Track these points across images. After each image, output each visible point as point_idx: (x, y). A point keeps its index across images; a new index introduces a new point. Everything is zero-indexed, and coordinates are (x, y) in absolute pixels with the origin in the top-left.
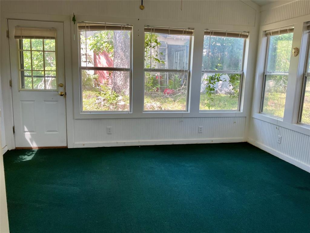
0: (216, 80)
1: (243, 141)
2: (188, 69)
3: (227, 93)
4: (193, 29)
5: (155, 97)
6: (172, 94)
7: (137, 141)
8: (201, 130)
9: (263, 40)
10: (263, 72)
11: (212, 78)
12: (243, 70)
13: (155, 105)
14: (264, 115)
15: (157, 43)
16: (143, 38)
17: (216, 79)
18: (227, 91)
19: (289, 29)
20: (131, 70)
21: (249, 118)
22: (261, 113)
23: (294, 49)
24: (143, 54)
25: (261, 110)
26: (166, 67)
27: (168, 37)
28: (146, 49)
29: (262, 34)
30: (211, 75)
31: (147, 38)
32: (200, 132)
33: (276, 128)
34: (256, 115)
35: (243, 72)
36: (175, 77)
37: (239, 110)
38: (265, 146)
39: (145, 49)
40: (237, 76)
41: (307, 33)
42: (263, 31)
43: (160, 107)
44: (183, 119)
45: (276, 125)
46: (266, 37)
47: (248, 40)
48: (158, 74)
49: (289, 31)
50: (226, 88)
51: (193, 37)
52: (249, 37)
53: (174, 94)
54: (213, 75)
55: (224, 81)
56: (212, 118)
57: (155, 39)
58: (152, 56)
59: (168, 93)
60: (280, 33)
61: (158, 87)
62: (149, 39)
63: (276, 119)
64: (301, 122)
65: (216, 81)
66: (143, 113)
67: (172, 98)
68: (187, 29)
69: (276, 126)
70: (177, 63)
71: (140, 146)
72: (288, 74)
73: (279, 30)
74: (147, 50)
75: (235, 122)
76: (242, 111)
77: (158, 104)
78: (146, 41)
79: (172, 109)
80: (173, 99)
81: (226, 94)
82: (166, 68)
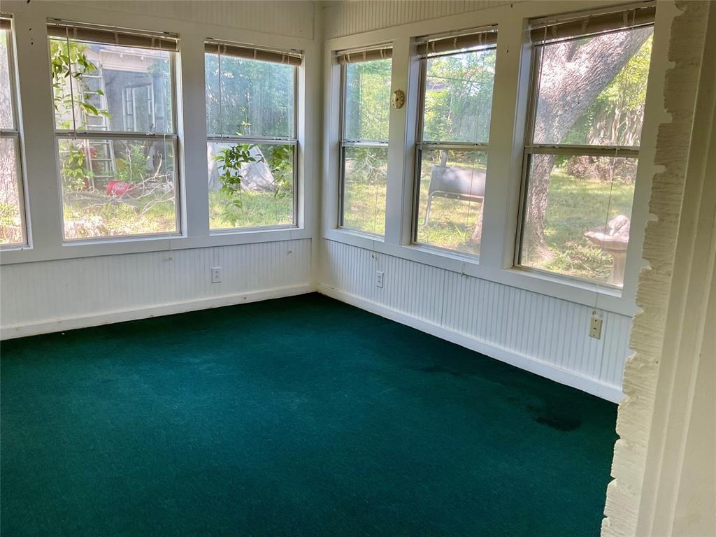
0: (242, 159)
1: (310, 291)
2: (172, 131)
3: (260, 188)
4: (177, 36)
5: (85, 203)
6: (129, 196)
7: (54, 320)
8: (217, 277)
9: (334, 72)
10: (337, 140)
11: (232, 155)
12: (296, 137)
13: (88, 225)
14: (345, 233)
15: (86, 65)
16: (45, 51)
17: (240, 156)
18: (261, 184)
19: (383, 50)
20: (19, 133)
21: (317, 240)
22: (341, 228)
23: (396, 92)
24: (50, 93)
25: (340, 222)
26: (105, 125)
27: (102, 50)
28: (58, 80)
29: (329, 57)
30: (227, 146)
31: (56, 51)
32: (215, 279)
33: (373, 257)
34: (331, 233)
35: (298, 141)
36: (133, 151)
37: (297, 225)
38: (354, 296)
39: (54, 80)
40: (285, 149)
41: (417, 60)
42: (332, 51)
43: (102, 229)
44: (171, 254)
45: (372, 250)
46: (339, 66)
47: (302, 70)
48: (85, 143)
49: (383, 53)
50: (258, 177)
51: (178, 56)
52: (303, 63)
53: (135, 193)
54: (233, 148)
55: (259, 161)
56: (239, 247)
57: (79, 55)
58: (74, 99)
59: (118, 193)
60: (366, 58)
61: (87, 177)
62: (62, 54)
63: (372, 238)
64: (418, 241)
65: (242, 161)
66: (63, 245)
67: (131, 204)
68: (161, 35)
69: (371, 253)
70: (132, 115)
71: (64, 332)
72: (387, 145)
73: (363, 50)
74: (60, 81)
75: (291, 252)
76: (302, 226)
77: (97, 220)
78: (53, 58)
79: (134, 232)
80: (132, 207)
81: (258, 190)
82: (104, 129)
